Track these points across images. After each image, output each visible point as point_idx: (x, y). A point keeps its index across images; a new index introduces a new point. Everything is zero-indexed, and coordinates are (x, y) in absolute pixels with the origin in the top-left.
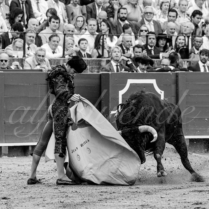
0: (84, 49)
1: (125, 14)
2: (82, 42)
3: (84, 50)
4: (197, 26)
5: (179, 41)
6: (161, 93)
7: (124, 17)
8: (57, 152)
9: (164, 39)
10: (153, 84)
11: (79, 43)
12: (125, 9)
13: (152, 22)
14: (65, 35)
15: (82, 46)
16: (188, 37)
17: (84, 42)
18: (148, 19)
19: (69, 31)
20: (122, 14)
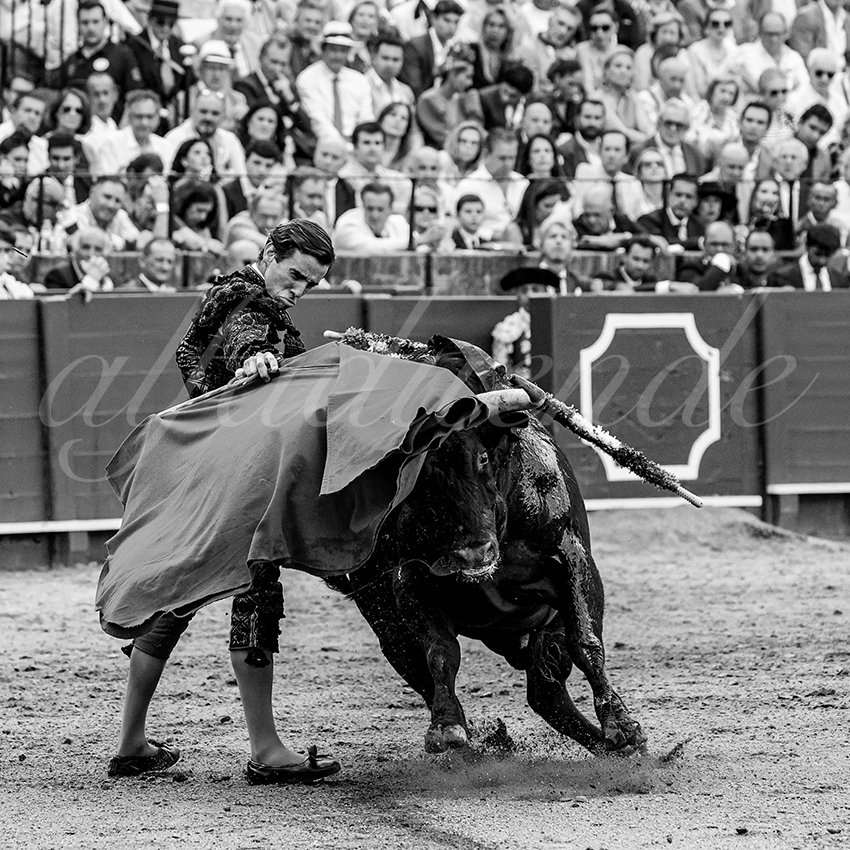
0: (473, 227)
1: (597, 118)
2: (467, 206)
3: (472, 232)
4: (813, 152)
5: (761, 196)
6: (710, 354)
7: (591, 128)
8: (238, 645)
9: (712, 198)
10: (683, 329)
11: (459, 207)
12: (596, 103)
13: (678, 150)
14: (414, 181)
15: (467, 218)
16: (791, 183)
17: (474, 206)
18: (668, 140)
19: (423, 168)
20: (588, 117)
